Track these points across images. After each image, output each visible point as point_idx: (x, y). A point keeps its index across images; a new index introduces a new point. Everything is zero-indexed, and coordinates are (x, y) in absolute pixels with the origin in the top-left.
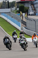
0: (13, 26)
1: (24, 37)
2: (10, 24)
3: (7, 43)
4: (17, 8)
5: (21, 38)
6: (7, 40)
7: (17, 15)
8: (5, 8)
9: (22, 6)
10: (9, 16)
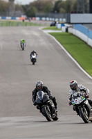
3: (42, 101)
6: (41, 95)
8: (82, 13)
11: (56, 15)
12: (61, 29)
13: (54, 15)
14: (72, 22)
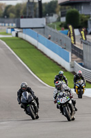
0: (52, 60)
1: (68, 88)
2: (45, 55)
3: (27, 101)
4: (62, 16)
5: (58, 89)
7: (61, 33)
8: (31, 17)
9: (73, 11)
10: (42, 36)
11: (6, 20)
12: (11, 34)
13: (3, 20)
14: (21, 27)
